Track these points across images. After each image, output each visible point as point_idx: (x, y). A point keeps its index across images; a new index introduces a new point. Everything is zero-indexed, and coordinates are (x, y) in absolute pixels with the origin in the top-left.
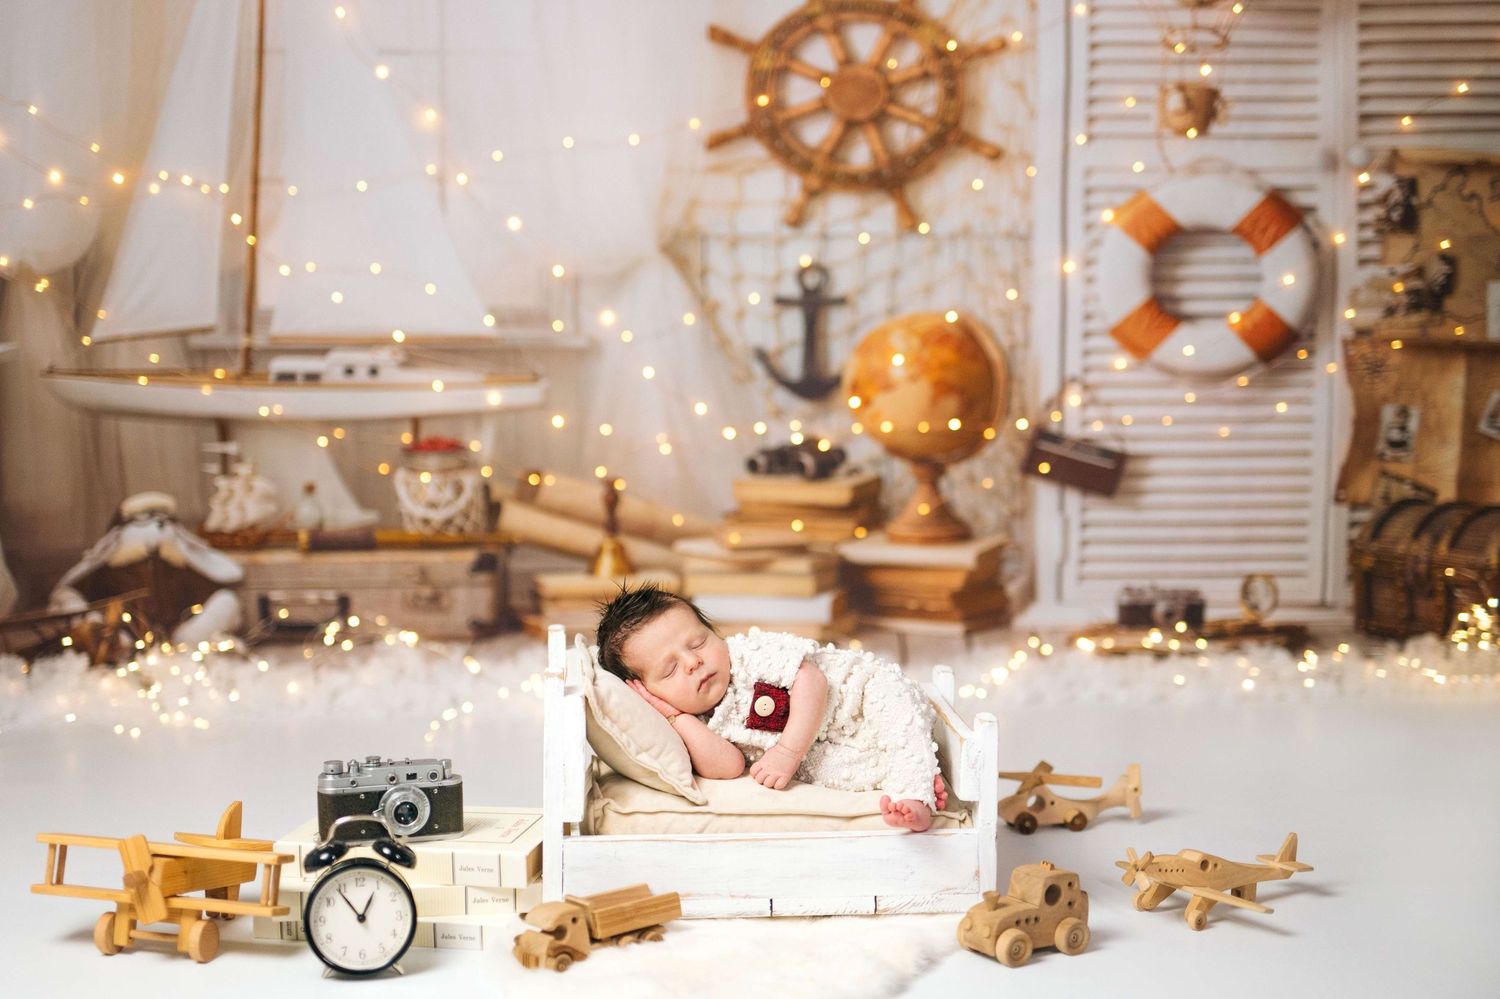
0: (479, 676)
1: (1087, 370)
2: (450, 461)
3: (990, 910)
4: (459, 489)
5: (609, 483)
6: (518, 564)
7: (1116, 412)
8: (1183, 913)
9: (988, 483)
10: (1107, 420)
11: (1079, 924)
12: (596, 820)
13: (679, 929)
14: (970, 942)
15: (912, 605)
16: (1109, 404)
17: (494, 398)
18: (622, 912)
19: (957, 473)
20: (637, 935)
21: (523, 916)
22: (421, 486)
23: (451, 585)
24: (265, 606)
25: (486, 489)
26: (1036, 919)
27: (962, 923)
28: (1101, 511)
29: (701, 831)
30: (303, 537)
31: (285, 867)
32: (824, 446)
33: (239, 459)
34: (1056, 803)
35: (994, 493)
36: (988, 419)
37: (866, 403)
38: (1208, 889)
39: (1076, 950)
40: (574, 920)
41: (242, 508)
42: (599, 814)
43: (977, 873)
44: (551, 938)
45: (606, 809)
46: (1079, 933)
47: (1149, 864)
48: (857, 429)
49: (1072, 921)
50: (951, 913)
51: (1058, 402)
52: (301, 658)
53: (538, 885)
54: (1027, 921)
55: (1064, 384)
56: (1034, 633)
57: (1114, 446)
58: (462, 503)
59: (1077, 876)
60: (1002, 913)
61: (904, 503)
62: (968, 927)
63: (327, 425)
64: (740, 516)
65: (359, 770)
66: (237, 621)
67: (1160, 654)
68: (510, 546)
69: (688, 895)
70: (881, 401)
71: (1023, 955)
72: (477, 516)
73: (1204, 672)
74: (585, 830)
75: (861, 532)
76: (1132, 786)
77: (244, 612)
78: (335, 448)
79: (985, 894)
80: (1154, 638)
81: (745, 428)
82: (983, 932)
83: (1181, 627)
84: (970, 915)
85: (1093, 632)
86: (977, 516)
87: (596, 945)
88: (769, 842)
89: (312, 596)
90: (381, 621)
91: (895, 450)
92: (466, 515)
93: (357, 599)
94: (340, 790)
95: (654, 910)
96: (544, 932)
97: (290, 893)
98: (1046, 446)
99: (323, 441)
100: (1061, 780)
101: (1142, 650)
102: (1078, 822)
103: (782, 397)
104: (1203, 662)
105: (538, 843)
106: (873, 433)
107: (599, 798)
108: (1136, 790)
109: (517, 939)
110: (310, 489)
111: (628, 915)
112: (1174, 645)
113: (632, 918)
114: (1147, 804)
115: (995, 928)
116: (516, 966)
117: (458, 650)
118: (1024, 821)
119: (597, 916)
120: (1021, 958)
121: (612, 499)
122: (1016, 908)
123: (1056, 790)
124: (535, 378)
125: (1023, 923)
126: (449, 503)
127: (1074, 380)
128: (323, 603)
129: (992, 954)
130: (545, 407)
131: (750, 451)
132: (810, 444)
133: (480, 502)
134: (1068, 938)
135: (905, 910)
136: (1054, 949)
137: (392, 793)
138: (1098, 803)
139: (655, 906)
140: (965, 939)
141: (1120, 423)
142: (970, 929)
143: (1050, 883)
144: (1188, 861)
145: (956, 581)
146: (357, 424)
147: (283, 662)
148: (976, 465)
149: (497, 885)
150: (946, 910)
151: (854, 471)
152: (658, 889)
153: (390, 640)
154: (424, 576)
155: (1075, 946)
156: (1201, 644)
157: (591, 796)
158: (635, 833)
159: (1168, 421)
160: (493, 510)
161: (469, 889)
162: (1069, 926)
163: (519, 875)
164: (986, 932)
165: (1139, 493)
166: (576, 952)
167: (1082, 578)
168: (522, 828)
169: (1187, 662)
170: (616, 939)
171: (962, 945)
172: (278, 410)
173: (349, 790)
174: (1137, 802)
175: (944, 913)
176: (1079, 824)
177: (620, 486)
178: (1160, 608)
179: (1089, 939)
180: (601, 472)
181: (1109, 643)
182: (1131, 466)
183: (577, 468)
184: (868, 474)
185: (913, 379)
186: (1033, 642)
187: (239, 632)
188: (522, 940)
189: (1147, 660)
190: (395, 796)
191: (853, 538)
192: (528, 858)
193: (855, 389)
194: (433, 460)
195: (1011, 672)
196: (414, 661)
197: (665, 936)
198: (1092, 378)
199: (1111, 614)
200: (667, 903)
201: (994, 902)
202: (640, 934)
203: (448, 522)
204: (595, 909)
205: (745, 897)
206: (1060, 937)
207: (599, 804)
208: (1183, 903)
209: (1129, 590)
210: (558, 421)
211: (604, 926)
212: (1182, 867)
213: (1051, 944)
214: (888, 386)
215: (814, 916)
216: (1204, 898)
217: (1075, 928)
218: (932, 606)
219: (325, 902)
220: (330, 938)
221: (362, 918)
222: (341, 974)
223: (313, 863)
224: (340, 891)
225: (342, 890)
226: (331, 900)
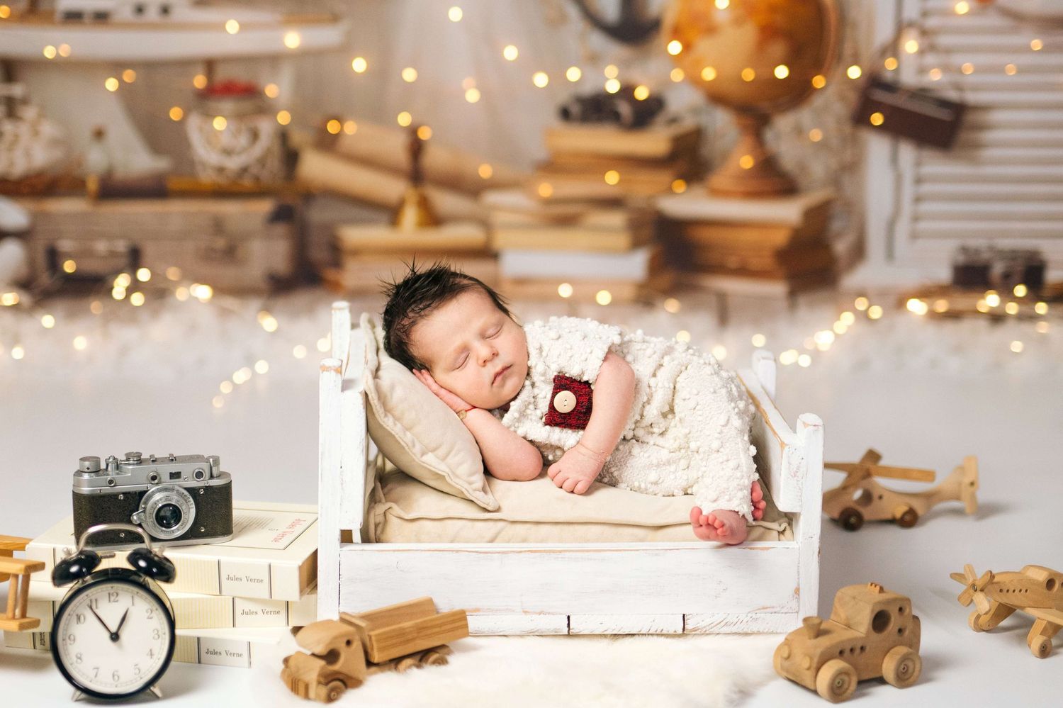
0: (274, 334)
1: (925, 14)
2: (247, 105)
3: (810, 639)
4: (255, 135)
5: (413, 131)
6: (318, 215)
7: (956, 59)
8: (1026, 635)
9: (816, 135)
10: (946, 68)
11: (911, 654)
12: (376, 525)
13: (466, 649)
14: (787, 671)
15: (733, 262)
16: (948, 51)
17: (292, 40)
18: (402, 633)
19: (784, 123)
20: (418, 657)
21: (296, 630)
22: (216, 133)
23: (246, 236)
24: (54, 257)
25: (283, 135)
26: (862, 648)
27: (779, 649)
28: (937, 166)
29: (492, 541)
30: (92, 185)
31: (35, 576)
32: (641, 94)
33: (25, 101)
34: (885, 498)
35: (823, 145)
36: (818, 66)
37: (687, 47)
38: (1054, 611)
39: (907, 682)
40: (349, 643)
41: (28, 154)
42: (380, 519)
43: (797, 591)
44: (322, 663)
45: (388, 514)
46: (910, 664)
47: (990, 584)
48: (677, 75)
49: (903, 650)
50: (767, 633)
51: (893, 48)
52: (88, 311)
53: (313, 596)
54: (852, 650)
55: (901, 28)
56: (862, 294)
57: (953, 95)
58: (258, 150)
59: (908, 600)
60: (825, 642)
61: (725, 156)
62: (786, 655)
63: (116, 67)
64: (552, 167)
65: (118, 467)
66: (24, 271)
67: (997, 318)
68: (309, 195)
69: (477, 610)
70: (704, 46)
71: (847, 689)
72: (275, 164)
73: (1043, 339)
74: (366, 539)
75: (680, 186)
76: (967, 480)
77: (31, 262)
78: (125, 91)
79: (805, 620)
80: (991, 300)
81: (557, 76)
82: (803, 663)
83: (1020, 291)
84: (787, 643)
85: (926, 293)
86: (803, 168)
87: (373, 669)
88: (567, 554)
89: (101, 246)
90: (173, 273)
91: (717, 97)
92: (262, 161)
93: (150, 250)
94: (97, 490)
95: (437, 630)
96: (313, 655)
97: (40, 602)
98: (880, 96)
99: (111, 84)
100: (890, 472)
101: (976, 313)
102: (908, 518)
103: (598, 41)
104: (1043, 328)
105: (314, 550)
106: (694, 80)
107: (380, 501)
108: (972, 484)
109: (286, 661)
110: (99, 134)
111: (410, 637)
112: (1012, 309)
113: (414, 639)
114: (983, 496)
115: (816, 660)
116: (282, 690)
117: (255, 304)
118: (850, 516)
119: (373, 638)
120: (844, 692)
121: (416, 148)
122: (841, 636)
123: (882, 482)
124: (335, 19)
125: (847, 653)
126: (244, 150)
127: (911, 25)
128: (113, 254)
129: (812, 688)
130: (346, 50)
131: (563, 97)
132: (627, 91)
133: (277, 150)
134: (897, 669)
135: (716, 630)
136: (881, 681)
137: (153, 493)
138: (929, 497)
139: (440, 625)
140: (782, 667)
141: (959, 71)
142: (788, 657)
143: (877, 610)
144: (1034, 580)
145: (780, 238)
146: (148, 67)
147: (71, 315)
148: (804, 115)
149: (267, 596)
150: (761, 631)
151: (673, 121)
152: (446, 605)
153: (181, 294)
154: (218, 226)
155: (905, 678)
156: (1041, 308)
157: (372, 499)
158: (419, 541)
159: (1011, 70)
160: (291, 158)
161: (237, 601)
162: (898, 657)
163: (289, 586)
164: (806, 663)
165: (978, 146)
166: (350, 678)
167: (914, 236)
168: (298, 529)
169: (1026, 327)
170: (395, 662)
171: (779, 674)
172: (65, 50)
173: (107, 489)
174: (973, 496)
175: (759, 633)
176: (909, 520)
177: (425, 134)
178: (998, 269)
179: (920, 671)
180: (404, 119)
181: (942, 305)
182: (971, 118)
183: (380, 115)
184: (689, 123)
185: (738, 22)
186: (861, 304)
187: (24, 284)
188: (292, 663)
189: (982, 324)
190: (157, 497)
191: (670, 191)
192: (300, 568)
193: (677, 33)
194: (228, 105)
195: (837, 336)
196: (207, 318)
197: (450, 658)
198: (931, 22)
199: (944, 274)
200: (453, 622)
201: (816, 629)
202: (422, 656)
203: (244, 170)
204: (373, 630)
205: (540, 614)
206: (889, 668)
207: (380, 509)
208: (1028, 623)
209: (964, 250)
210: (359, 65)
211: (381, 650)
212: (1026, 587)
213: (877, 675)
214: (710, 29)
215: (615, 635)
216: (1049, 622)
217: (905, 658)
218: (756, 263)
219: (75, 618)
220: (80, 658)
221: (115, 637)
222: (91, 698)
223: (61, 575)
224: (91, 608)
225: (94, 607)
226: (82, 618)
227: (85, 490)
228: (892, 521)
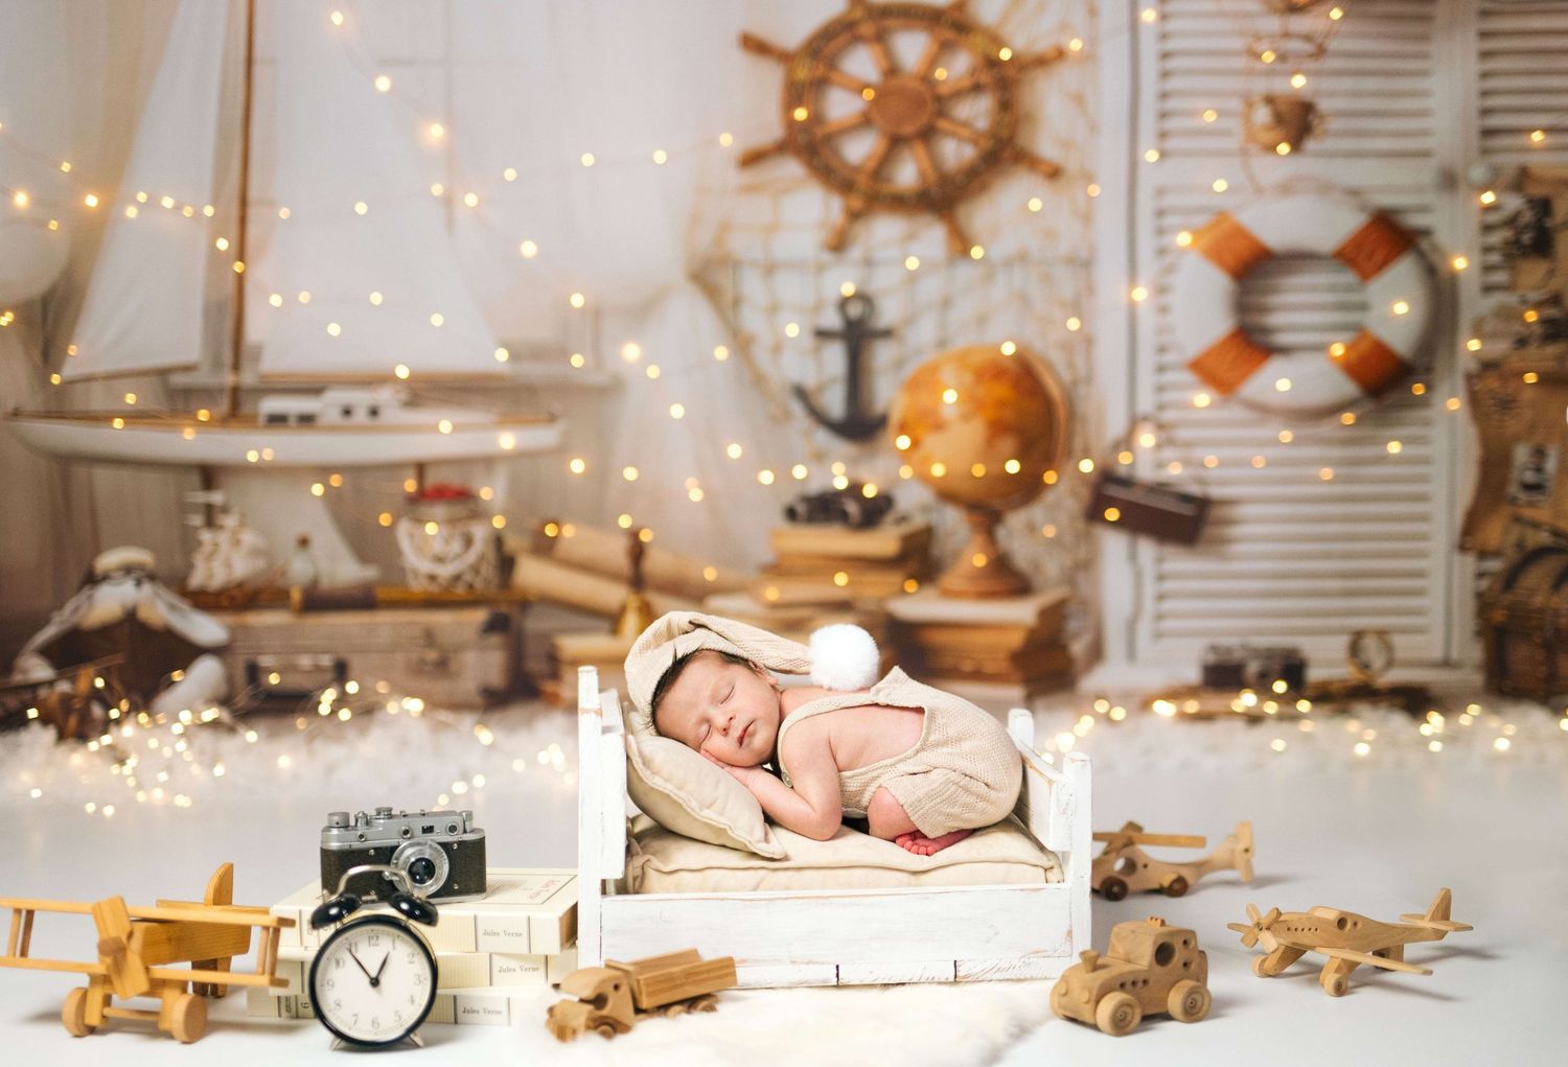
0: (491, 747)
1: (1161, 407)
2: (459, 510)
3: (1087, 972)
4: (468, 542)
5: (634, 534)
6: (534, 623)
7: (1197, 453)
9: (1050, 531)
10: (1186, 462)
11: (1196, 987)
12: (635, 879)
13: (733, 999)
14: (1065, 1008)
15: (967, 666)
16: (1188, 444)
17: (507, 441)
18: (671, 978)
19: (1016, 521)
20: (686, 1005)
21: (556, 986)
22: (427, 538)
23: (459, 648)
24: (254, 672)
25: (498, 541)
26: (1145, 982)
27: (1055, 987)
28: (1180, 561)
29: (755, 889)
30: (296, 595)
31: (285, 932)
32: (870, 491)
33: (225, 509)
34: (1150, 867)
35: (1056, 542)
36: (1049, 460)
37: (915, 444)
38: (1347, 950)
39: (1195, 1017)
40: (616, 987)
41: (228, 564)
42: (638, 872)
43: (1070, 933)
44: (589, 1007)
45: (645, 867)
46: (1198, 997)
47: (1276, 923)
48: (906, 472)
49: (1189, 984)
50: (1040, 979)
51: (1127, 442)
52: (293, 729)
53: (574, 951)
54: (1134, 983)
55: (1134, 423)
56: (1099, 697)
57: (1194, 490)
58: (472, 556)
59: (1193, 933)
60: (1103, 975)
61: (957, 555)
62: (1063, 991)
63: (323, 471)
64: (778, 570)
65: (368, 823)
66: (223, 689)
67: (1254, 719)
68: (525, 604)
69: (743, 961)
70: (931, 442)
71: (1131, 1022)
72: (489, 571)
73: (1307, 737)
74: (623, 888)
75: (911, 586)
76: (1242, 847)
77: (230, 679)
78: (332, 498)
79: (1082, 954)
80: (1246, 700)
81: (783, 474)
82: (1081, 996)
83: (1280, 687)
84: (1065, 978)
85: (1174, 694)
86: (1037, 567)
87: (641, 1016)
88: (836, 899)
89: (305, 661)
90: (382, 687)
91: (947, 494)
92: (475, 569)
93: (356, 663)
94: (346, 846)
95: (706, 976)
96: (582, 1001)
98: (1114, 491)
99: (318, 489)
100: (1154, 840)
101: (1231, 713)
102: (1177, 886)
103: (823, 437)
104: (1306, 726)
105: (572, 903)
106: (924, 477)
107: (637, 854)
108: (1247, 851)
109: (551, 1010)
110: (304, 542)
111: (678, 982)
112: (1271, 708)
113: (682, 985)
115: (1095, 992)
116: (551, 1040)
117: (467, 720)
118: (1112, 885)
119: (642, 982)
120: (1128, 1025)
121: (638, 551)
122: (1120, 968)
124: (552, 419)
125: (1129, 986)
126: (458, 556)
127: (1145, 419)
128: (318, 669)
129: (1093, 1022)
130: (562, 451)
131: (789, 497)
132: (855, 489)
133: (491, 555)
134: (1185, 1000)
135: (988, 976)
136: (1167, 1017)
137: (405, 848)
138: (1201, 867)
139: (708, 971)
140: (1060, 1006)
141: (1202, 465)
142: (1066, 994)
143: (1160, 941)
145: (1015, 640)
146: (356, 471)
147: (273, 735)
148: (1037, 512)
149: (525, 950)
150: (1034, 976)
151: (903, 519)
152: (708, 955)
153: (392, 707)
154: (429, 637)
155: (1194, 1011)
156: (1304, 706)
157: (629, 852)
158: (680, 891)
159: (1259, 461)
160: (506, 564)
161: (494, 957)
162: (1186, 989)
163: (549, 939)
164: (1085, 996)
165: (1225, 541)
166: (619, 1023)
167: (1159, 635)
168: (552, 889)
169: (1287, 726)
170: (663, 1008)
171: (1056, 1014)
172: (268, 455)
173: (357, 845)
174: (1248, 865)
175: (1032, 979)
176: (1178, 888)
177: (646, 536)
178: (1252, 668)
179: (1210, 1005)
180: (625, 522)
181: (1192, 706)
182: (1216, 512)
183: (599, 518)
184: (918, 522)
185: (966, 418)
186: (1101, 707)
187: (225, 701)
188: (557, 1011)
189: (1238, 725)
190: (409, 852)
191: (903, 592)
192: (561, 919)
193: (903, 429)
194: (440, 510)
195: (1077, 738)
196: (419, 732)
197: (718, 1006)
198: (1168, 416)
199: (1193, 675)
200: (722, 968)
201: (1093, 963)
202: (691, 1003)
203: (457, 578)
204: (640, 974)
205: (808, 963)
206: (1175, 1001)
207: (638, 861)
208: (1315, 970)
209: (1214, 649)
210: (577, 466)
211: (650, 994)
212: (1315, 925)
213: (1162, 1010)
214: (939, 426)
215: (885, 985)
216: (1343, 959)
217: (1191, 992)
218: (990, 667)
219: (333, 964)
220: (338, 1005)
221: (375, 982)
222: (351, 1045)
223: (320, 919)
224: (350, 951)
225: (353, 950)
226: (341, 962)
227: (334, 845)
228: (1160, 891)
